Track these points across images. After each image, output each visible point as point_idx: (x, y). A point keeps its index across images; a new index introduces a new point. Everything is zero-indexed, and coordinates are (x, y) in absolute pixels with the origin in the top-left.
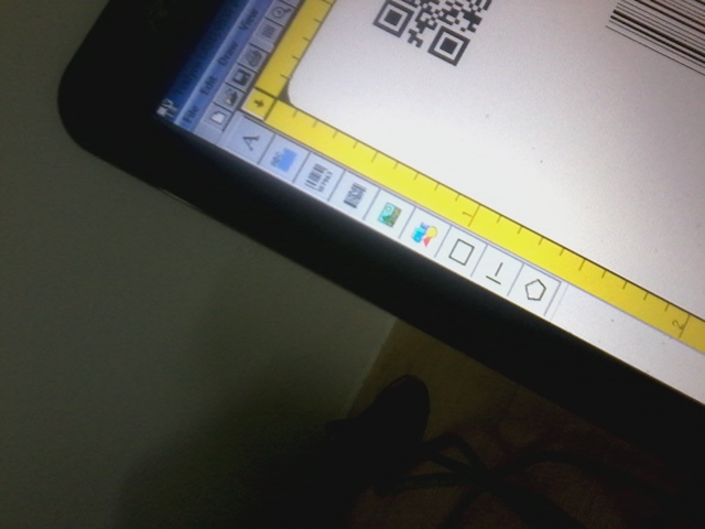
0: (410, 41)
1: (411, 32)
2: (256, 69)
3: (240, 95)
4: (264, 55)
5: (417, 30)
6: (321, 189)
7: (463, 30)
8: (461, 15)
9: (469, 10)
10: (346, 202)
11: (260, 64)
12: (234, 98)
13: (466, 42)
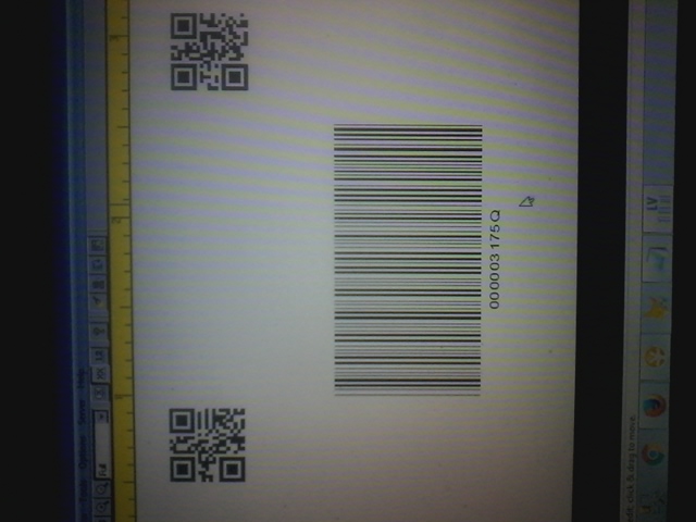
0: (204, 480)
1: (200, 473)
5: (204, 469)
7: (236, 452)
8: (228, 442)
9: (232, 435)
13: (243, 460)
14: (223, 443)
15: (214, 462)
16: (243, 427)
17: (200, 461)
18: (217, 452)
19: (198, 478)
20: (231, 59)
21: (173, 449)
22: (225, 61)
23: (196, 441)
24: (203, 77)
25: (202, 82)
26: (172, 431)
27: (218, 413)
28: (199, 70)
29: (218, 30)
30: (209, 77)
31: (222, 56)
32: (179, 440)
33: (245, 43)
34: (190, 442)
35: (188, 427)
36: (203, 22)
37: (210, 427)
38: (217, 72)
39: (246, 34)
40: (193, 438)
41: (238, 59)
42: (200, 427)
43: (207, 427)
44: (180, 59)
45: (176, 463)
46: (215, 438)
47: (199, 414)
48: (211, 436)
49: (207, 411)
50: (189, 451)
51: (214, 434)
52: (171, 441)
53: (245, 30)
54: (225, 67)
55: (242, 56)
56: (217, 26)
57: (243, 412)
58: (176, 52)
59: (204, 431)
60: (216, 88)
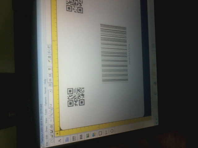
2: (53, 128)
3: (53, 135)
4: (53, 125)
5: (75, 103)
6: (76, 140)
7: (82, 98)
8: (81, 96)
9: (81, 94)
10: (81, 139)
11: (53, 127)
12: (52, 136)
13: (84, 100)
14: (80, 96)
15: (78, 101)
16: (84, 92)
17: (75, 101)
18: (78, 98)
19: (74, 105)
21: (68, 98)
22: (78, 6)
23: (73, 96)
24: (73, 9)
26: (68, 94)
27: (78, 89)
28: (72, 7)
31: (77, 5)
32: (70, 96)
33: (82, 3)
34: (72, 96)
35: (72, 93)
37: (77, 92)
38: (76, 8)
39: (82, 1)
40: (73, 95)
42: (74, 92)
44: (68, 4)
45: (69, 102)
47: (74, 89)
48: (77, 94)
49: (76, 88)
50: (72, 99)
51: (78, 94)
52: (68, 96)
54: (78, 7)
55: (82, 5)
57: (84, 88)
58: (67, 2)
59: (75, 93)
60: (76, 12)
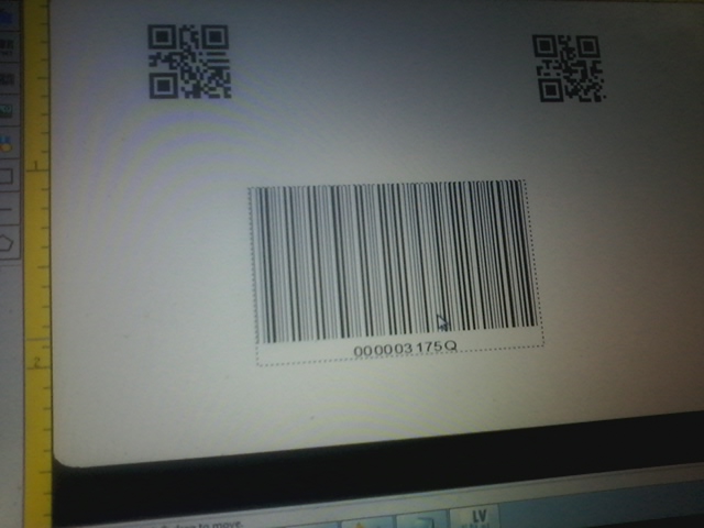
0: (151, 57)
1: (159, 54)
5: (163, 58)
7: (183, 89)
9: (202, 83)
14: (193, 76)
15: (171, 67)
16: (211, 97)
17: (171, 54)
18: (183, 72)
19: (154, 52)
20: (566, 87)
21: (184, 28)
22: (564, 82)
23: (193, 50)
25: (544, 61)
26: (204, 28)
27: (225, 72)
28: (553, 59)
29: (590, 76)
30: (548, 68)
31: (568, 79)
32: (194, 33)
33: (581, 100)
34: (193, 45)
35: (209, 43)
36: (594, 63)
37: (210, 64)
38: (553, 74)
39: (589, 100)
40: (197, 47)
41: (568, 93)
42: (209, 54)
43: (209, 61)
44: (561, 43)
45: (169, 30)
46: (198, 69)
47: (223, 54)
48: (201, 65)
49: (227, 61)
50: (182, 43)
51: (202, 68)
52: (193, 26)
53: (593, 100)
54: (559, 81)
55: (571, 97)
56: (592, 75)
57: (227, 96)
58: (565, 39)
59: (205, 58)
60: (539, 74)
